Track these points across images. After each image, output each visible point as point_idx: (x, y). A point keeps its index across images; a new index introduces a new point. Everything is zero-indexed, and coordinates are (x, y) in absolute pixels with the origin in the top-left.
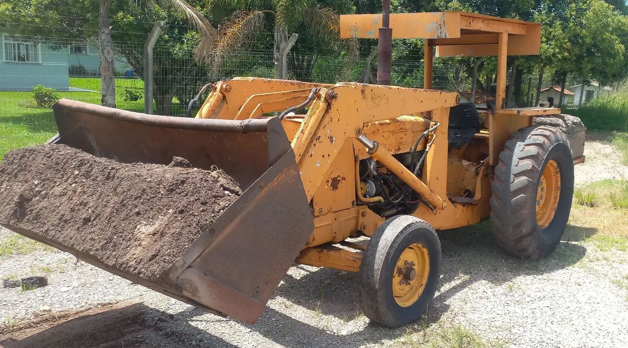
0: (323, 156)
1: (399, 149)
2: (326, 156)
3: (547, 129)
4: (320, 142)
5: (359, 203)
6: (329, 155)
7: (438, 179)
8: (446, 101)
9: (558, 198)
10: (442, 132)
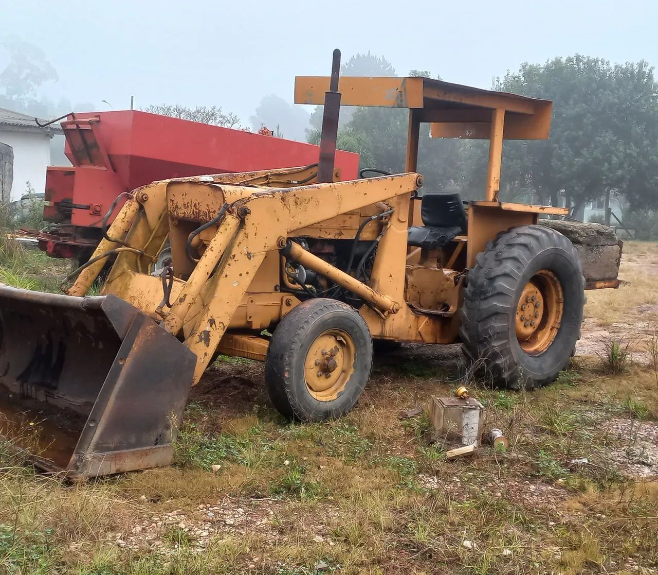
0: (241, 275)
1: (341, 234)
2: (244, 274)
3: (539, 229)
4: (235, 261)
5: (284, 289)
6: (247, 273)
7: (391, 276)
8: (401, 187)
9: (561, 312)
10: (399, 220)
